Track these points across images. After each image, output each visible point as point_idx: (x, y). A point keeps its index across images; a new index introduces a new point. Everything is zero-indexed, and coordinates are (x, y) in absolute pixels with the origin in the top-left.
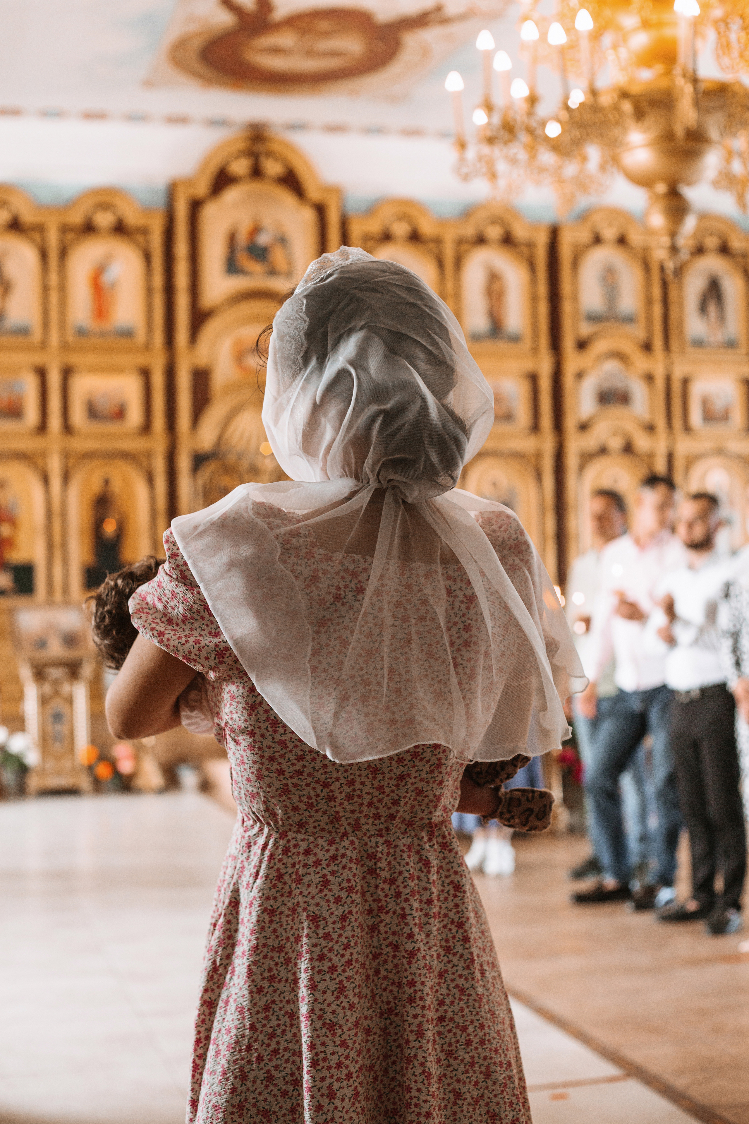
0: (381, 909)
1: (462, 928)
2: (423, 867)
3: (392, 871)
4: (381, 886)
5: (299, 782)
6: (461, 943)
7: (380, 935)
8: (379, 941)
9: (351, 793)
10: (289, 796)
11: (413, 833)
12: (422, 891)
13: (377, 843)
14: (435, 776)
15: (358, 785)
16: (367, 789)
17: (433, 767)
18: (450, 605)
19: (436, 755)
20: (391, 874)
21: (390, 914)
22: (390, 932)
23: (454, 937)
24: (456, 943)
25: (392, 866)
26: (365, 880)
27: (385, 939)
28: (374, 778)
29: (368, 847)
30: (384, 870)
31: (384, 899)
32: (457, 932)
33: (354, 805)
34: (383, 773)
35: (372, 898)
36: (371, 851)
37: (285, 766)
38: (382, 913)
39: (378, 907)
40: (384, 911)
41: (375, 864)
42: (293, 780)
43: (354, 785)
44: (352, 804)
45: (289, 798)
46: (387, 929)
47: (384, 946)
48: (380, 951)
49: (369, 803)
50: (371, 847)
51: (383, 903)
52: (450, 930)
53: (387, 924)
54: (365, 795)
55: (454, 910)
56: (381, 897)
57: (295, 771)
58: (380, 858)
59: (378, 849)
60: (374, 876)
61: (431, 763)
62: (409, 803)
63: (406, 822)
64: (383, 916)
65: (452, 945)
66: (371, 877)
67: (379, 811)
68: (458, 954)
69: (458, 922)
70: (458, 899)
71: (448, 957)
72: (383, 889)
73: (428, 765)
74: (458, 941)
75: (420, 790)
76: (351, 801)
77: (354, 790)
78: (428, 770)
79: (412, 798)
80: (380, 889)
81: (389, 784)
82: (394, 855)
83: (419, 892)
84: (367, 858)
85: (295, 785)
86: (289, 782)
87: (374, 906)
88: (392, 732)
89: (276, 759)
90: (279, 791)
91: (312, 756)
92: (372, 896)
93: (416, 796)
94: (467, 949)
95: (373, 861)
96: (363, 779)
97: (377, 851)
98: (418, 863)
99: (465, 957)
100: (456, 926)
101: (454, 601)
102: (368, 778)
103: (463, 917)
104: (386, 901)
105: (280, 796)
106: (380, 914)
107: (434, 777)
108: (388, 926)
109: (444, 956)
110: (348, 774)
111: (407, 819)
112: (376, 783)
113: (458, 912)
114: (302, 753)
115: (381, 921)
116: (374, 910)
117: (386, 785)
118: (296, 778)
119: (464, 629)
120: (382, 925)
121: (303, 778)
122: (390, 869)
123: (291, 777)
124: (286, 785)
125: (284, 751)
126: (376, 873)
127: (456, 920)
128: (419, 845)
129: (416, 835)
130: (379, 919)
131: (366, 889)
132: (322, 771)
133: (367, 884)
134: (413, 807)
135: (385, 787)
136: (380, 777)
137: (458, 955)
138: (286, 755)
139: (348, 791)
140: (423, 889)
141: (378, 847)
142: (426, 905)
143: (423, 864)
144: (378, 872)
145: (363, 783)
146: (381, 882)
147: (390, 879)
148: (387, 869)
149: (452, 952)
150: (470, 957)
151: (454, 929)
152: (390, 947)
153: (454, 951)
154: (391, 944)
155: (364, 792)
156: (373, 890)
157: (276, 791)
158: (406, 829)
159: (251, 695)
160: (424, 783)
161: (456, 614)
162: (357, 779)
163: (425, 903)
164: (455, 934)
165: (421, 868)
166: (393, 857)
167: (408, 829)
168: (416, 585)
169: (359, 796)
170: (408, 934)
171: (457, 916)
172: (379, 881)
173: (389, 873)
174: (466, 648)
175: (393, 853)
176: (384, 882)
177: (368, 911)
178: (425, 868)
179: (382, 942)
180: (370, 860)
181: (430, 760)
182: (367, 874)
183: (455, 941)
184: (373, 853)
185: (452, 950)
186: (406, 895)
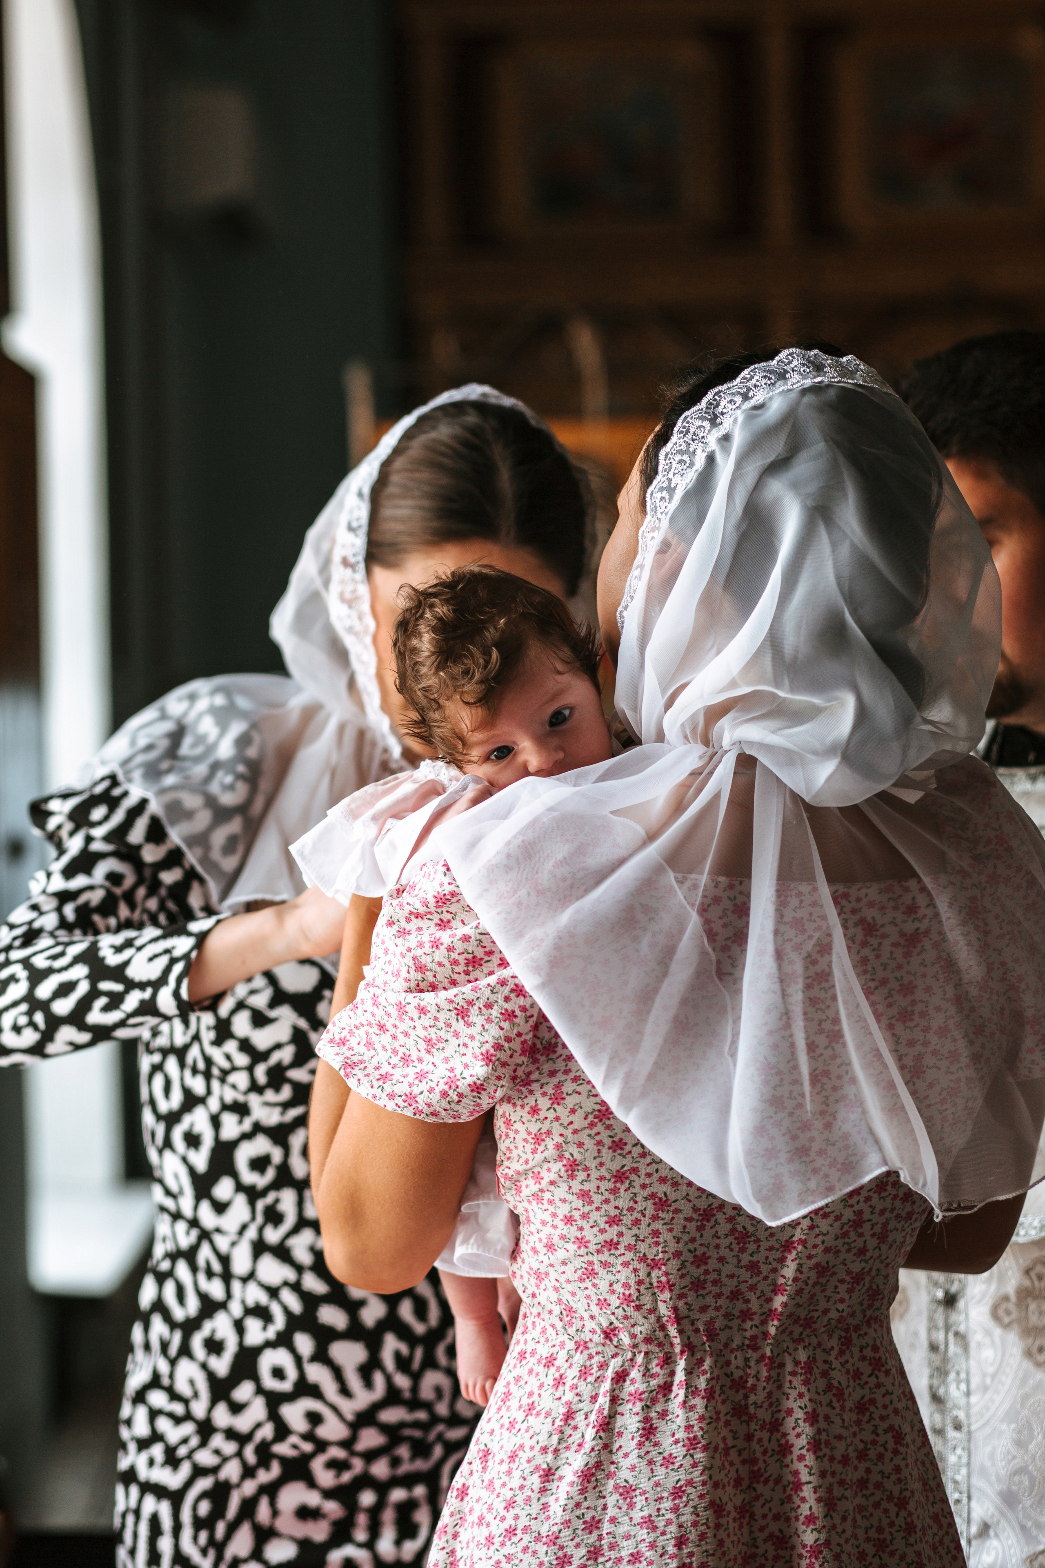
0: (755, 1476)
1: (905, 1509)
2: (834, 1400)
3: (774, 1409)
4: (758, 1435)
5: (611, 1260)
6: (902, 1534)
7: (752, 1522)
8: (751, 1532)
9: (702, 1278)
10: (594, 1281)
11: (814, 1341)
12: (834, 1442)
13: (747, 1360)
14: (850, 1241)
15: (712, 1264)
16: (727, 1269)
17: (846, 1228)
18: (873, 950)
19: (852, 1206)
20: (773, 1414)
21: (771, 1484)
22: (770, 1516)
23: (892, 1524)
24: (895, 1534)
25: (773, 1400)
26: (729, 1428)
27: (762, 1529)
28: (742, 1250)
29: (732, 1367)
30: (761, 1407)
31: (762, 1458)
32: (897, 1515)
33: (707, 1297)
34: (758, 1241)
35: (741, 1458)
36: (737, 1374)
37: (588, 1234)
38: (758, 1482)
39: (753, 1472)
40: (762, 1479)
41: (746, 1397)
42: (600, 1255)
43: (706, 1264)
44: (703, 1296)
45: (594, 1285)
46: (765, 1510)
47: (760, 1542)
48: (754, 1550)
49: (732, 1292)
50: (737, 1368)
51: (761, 1465)
52: (886, 1511)
53: (767, 1501)
54: (725, 1280)
55: (894, 1477)
56: (758, 1454)
57: (605, 1241)
58: (754, 1387)
59: (748, 1371)
60: (744, 1418)
61: (844, 1219)
62: (806, 1291)
63: (801, 1322)
64: (760, 1487)
65: (889, 1538)
66: (739, 1422)
67: (749, 1306)
68: (898, 1553)
69: (898, 1498)
70: (901, 1457)
71: (881, 1558)
72: (760, 1440)
73: (838, 1224)
74: (898, 1531)
75: (823, 1268)
76: (701, 1292)
77: (707, 1272)
78: (839, 1232)
79: (811, 1282)
80: (755, 1441)
81: (767, 1258)
82: (778, 1380)
83: (827, 1443)
84: (731, 1388)
85: (605, 1264)
86: (595, 1258)
87: (744, 1472)
88: (771, 1169)
89: (575, 1221)
90: (580, 1272)
91: (633, 1218)
92: (740, 1455)
93: (818, 1278)
94: (912, 1545)
95: (742, 1392)
96: (723, 1252)
97: (748, 1375)
98: (825, 1392)
99: (908, 1559)
100: (896, 1505)
101: (880, 944)
102: (732, 1250)
103: (907, 1489)
104: (765, 1461)
105: (581, 1280)
106: (755, 1485)
107: (848, 1244)
108: (767, 1506)
109: (874, 1556)
110: (696, 1245)
111: (802, 1317)
112: (745, 1258)
113: (900, 1481)
114: (617, 1212)
115: (757, 1498)
116: (743, 1479)
117: (762, 1260)
118: (607, 1253)
119: (899, 992)
120: (758, 1504)
121: (618, 1253)
122: (771, 1405)
123: (598, 1252)
124: (591, 1263)
125: (587, 1209)
126: (747, 1414)
127: (896, 1494)
128: (825, 1362)
129: (820, 1344)
130: (753, 1494)
131: (730, 1442)
132: (649, 1241)
133: (732, 1434)
134: (813, 1296)
135: (760, 1264)
136: (752, 1247)
137: (897, 1557)
138: (591, 1215)
139: (696, 1275)
140: (836, 1437)
141: (750, 1367)
142: (841, 1466)
143: (834, 1395)
144: (752, 1410)
145: (722, 1259)
146: (758, 1427)
147: (770, 1423)
148: (766, 1405)
149: (888, 1550)
150: (915, 1559)
151: (893, 1510)
152: (770, 1543)
153: (892, 1548)
154: (771, 1536)
155: (723, 1275)
156: (741, 1444)
157: (575, 1272)
158: (801, 1334)
159: (534, 1120)
160: (831, 1254)
161: (885, 967)
162: (713, 1254)
163: (840, 1462)
164: (893, 1518)
165: (831, 1401)
166: (776, 1384)
167: (805, 1333)
168: (810, 920)
169: (715, 1282)
170: (806, 1517)
171: (898, 1487)
172: (753, 1426)
173: (770, 1412)
174: (904, 1022)
175: (775, 1378)
176: (762, 1428)
177: (735, 1480)
178: (838, 1401)
179: (757, 1534)
180: (737, 1391)
181: (841, 1215)
182: (732, 1416)
183: (893, 1530)
184: (741, 1377)
185: (888, 1546)
186: (801, 1449)
